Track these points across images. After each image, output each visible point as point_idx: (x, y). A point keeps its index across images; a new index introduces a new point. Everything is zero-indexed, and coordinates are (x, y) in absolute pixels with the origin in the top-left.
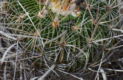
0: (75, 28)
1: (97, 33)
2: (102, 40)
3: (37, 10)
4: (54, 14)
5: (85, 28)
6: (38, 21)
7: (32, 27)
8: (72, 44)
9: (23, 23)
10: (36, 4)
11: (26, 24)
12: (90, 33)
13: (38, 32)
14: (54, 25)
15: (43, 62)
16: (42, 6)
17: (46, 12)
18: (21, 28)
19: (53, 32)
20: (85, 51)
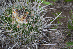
1: (34, 30)
2: (36, 33)
3: (11, 22)
4: (18, 23)
5: (29, 28)
6: (12, 26)
7: (10, 28)
8: (24, 34)
9: (6, 26)
10: (11, 19)
11: (7, 27)
12: (31, 30)
13: (12, 30)
14: (18, 27)
15: (14, 41)
16: (13, 20)
17: (15, 22)
18: (5, 28)
19: (17, 30)
20: (29, 37)
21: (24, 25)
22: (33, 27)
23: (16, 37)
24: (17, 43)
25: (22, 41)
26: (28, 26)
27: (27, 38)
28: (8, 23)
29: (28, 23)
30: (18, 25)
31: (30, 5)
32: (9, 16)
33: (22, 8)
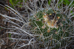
0: (56, 33)
1: (64, 35)
2: (66, 38)
3: (42, 26)
4: (48, 27)
5: (60, 33)
6: (42, 30)
7: (40, 32)
8: (55, 39)
9: (36, 30)
10: (42, 23)
11: (38, 31)
12: (62, 35)
13: (42, 34)
14: (48, 31)
15: (44, 46)
16: (44, 24)
17: (45, 26)
18: (35, 32)
19: (48, 34)
20: (60, 42)
21: (55, 30)
22: (63, 32)
23: (46, 41)
24: (47, 47)
25: (52, 46)
26: (59, 31)
27: (57, 43)
28: (38, 27)
29: (59, 28)
30: (49, 29)
31: (61, 10)
32: (40, 20)
33: (53, 12)
